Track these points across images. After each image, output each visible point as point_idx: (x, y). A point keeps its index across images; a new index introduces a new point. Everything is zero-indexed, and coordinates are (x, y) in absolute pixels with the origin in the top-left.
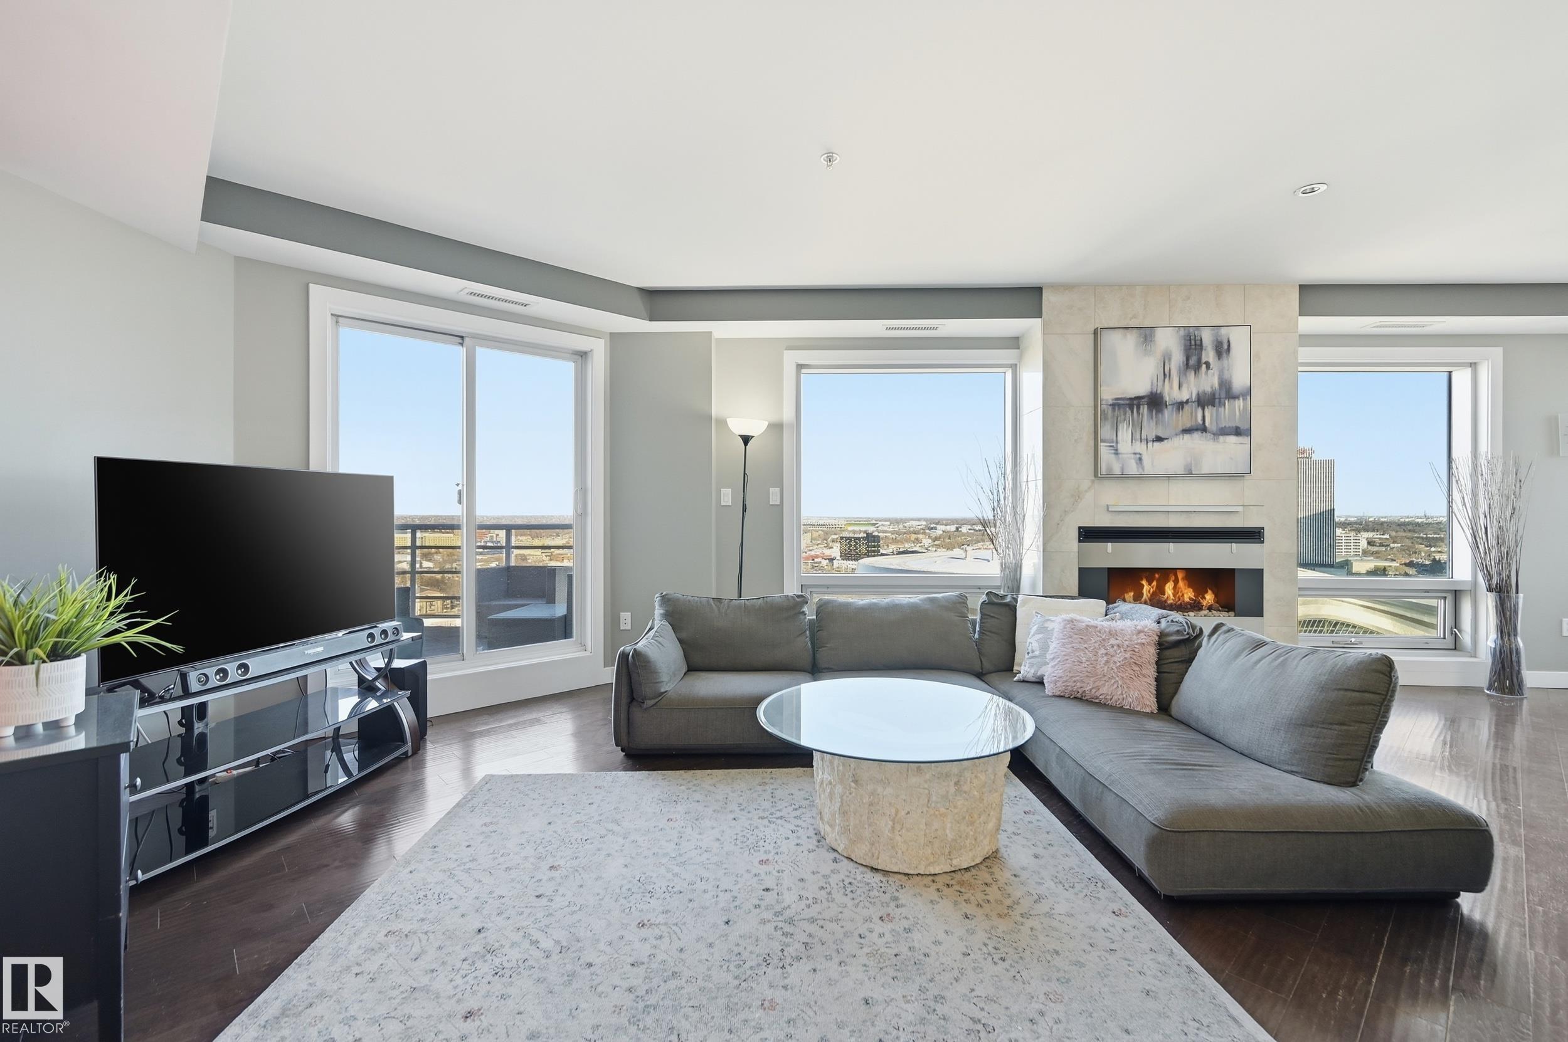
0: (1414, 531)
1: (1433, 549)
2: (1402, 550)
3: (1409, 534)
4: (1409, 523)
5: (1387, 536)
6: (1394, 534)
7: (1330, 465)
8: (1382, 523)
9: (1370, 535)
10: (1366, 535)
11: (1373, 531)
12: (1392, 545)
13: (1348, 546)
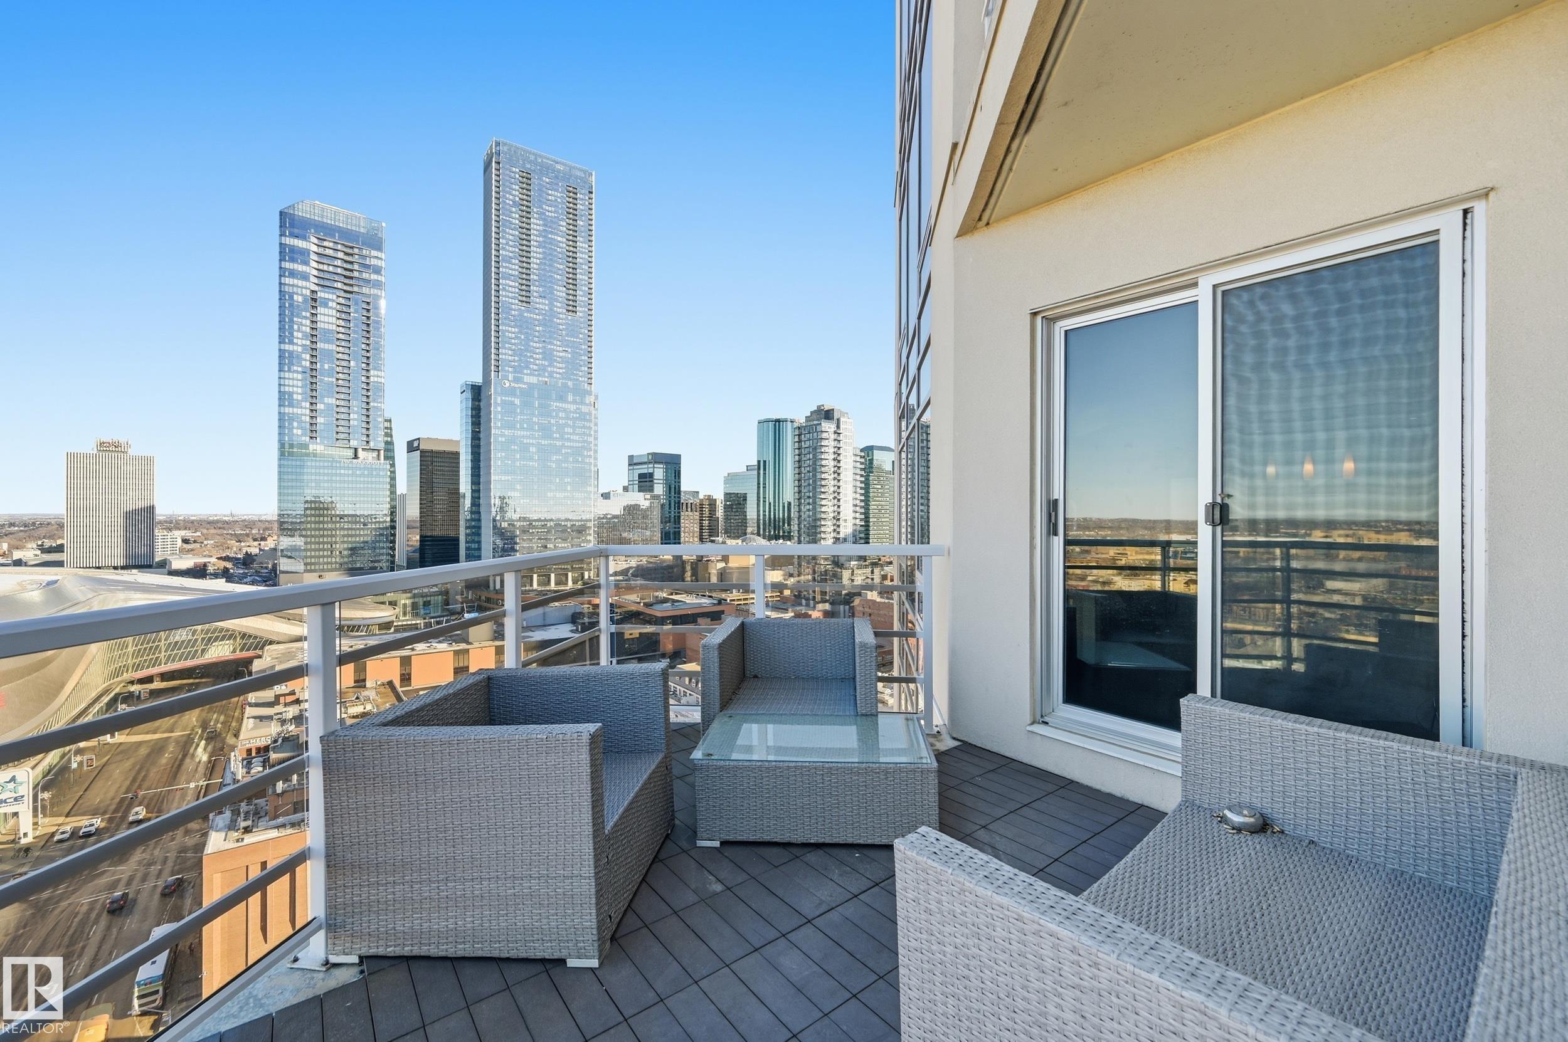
0: (224, 528)
1: (243, 544)
2: (216, 546)
3: (219, 532)
4: (218, 522)
5: (198, 534)
6: (205, 531)
7: (148, 461)
8: (192, 522)
9: (183, 533)
10: (179, 534)
11: (186, 529)
12: (205, 542)
13: (166, 545)
